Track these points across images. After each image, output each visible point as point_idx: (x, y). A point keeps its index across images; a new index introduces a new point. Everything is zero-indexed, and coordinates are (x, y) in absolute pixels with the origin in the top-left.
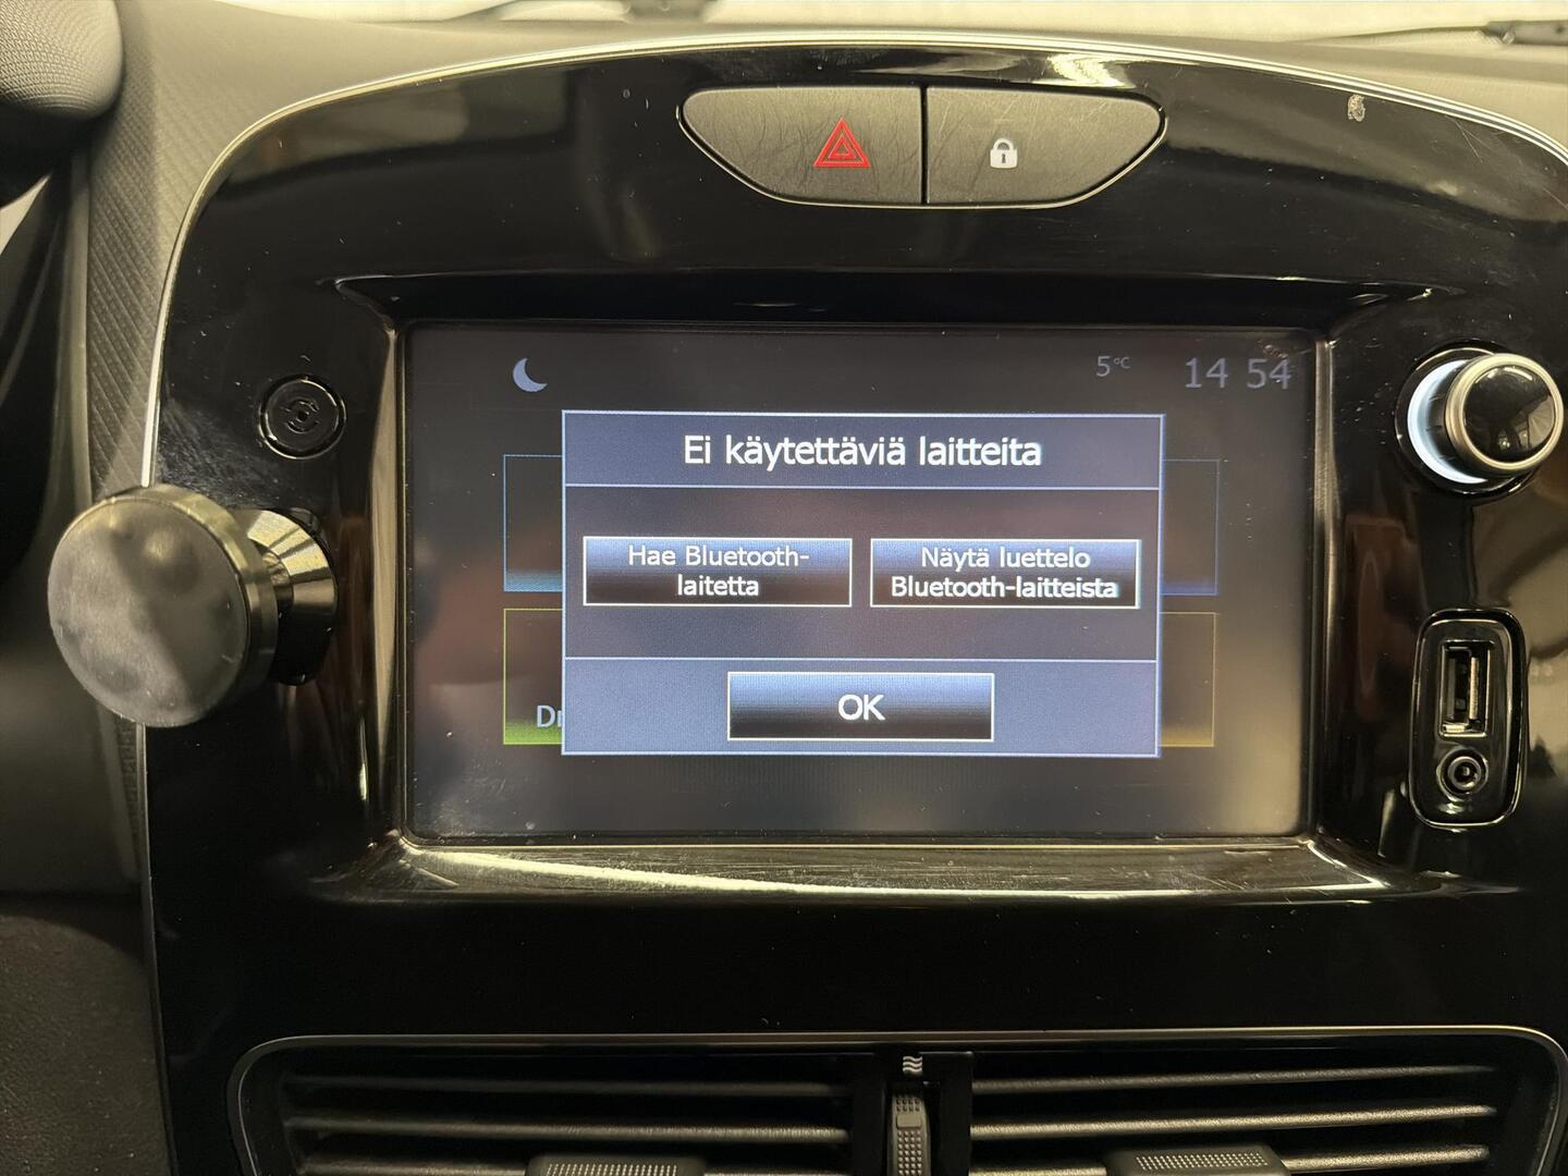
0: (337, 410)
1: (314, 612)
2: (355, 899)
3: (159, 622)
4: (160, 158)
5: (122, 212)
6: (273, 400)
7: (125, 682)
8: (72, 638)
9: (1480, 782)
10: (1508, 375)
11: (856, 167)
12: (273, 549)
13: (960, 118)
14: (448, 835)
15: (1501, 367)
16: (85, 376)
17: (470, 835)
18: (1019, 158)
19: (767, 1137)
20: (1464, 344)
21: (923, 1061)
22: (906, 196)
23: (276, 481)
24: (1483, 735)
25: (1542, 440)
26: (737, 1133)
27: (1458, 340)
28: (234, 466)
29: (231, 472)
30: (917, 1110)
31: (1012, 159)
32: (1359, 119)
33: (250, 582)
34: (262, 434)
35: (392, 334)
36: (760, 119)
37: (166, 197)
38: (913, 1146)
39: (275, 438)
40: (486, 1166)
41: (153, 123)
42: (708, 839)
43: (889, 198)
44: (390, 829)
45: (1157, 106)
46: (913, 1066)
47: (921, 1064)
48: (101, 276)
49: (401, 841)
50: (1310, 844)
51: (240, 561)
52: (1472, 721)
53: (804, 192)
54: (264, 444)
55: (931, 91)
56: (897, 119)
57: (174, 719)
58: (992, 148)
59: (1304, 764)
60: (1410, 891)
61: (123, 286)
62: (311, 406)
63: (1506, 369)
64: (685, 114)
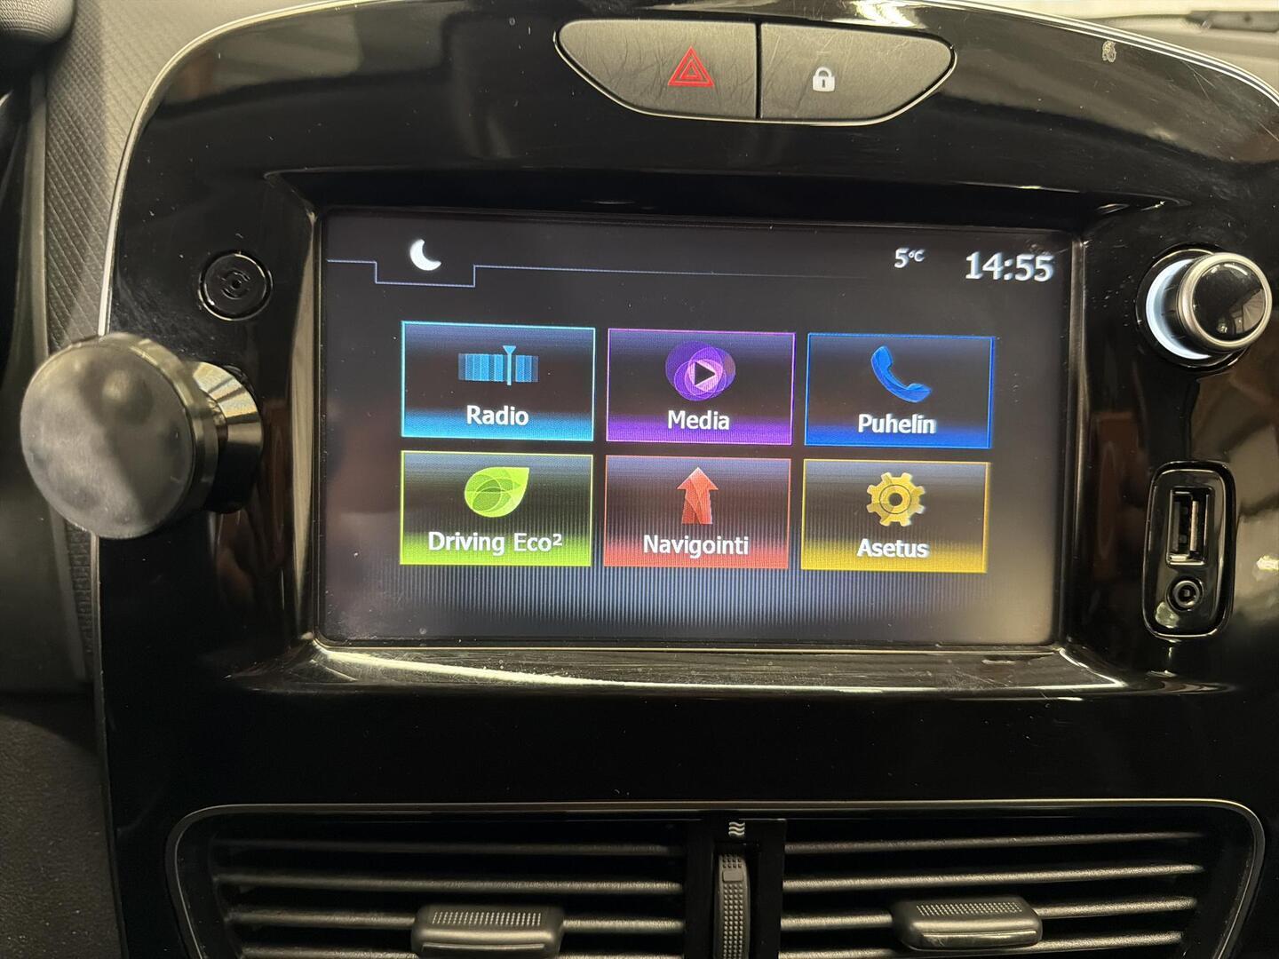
0: (265, 281)
1: (244, 449)
2: (275, 690)
3: (119, 450)
4: (108, 78)
5: (75, 122)
6: (211, 271)
7: (86, 500)
8: (41, 462)
9: (1198, 602)
10: (1228, 270)
11: (703, 85)
12: (210, 395)
13: (788, 50)
14: (354, 638)
15: (1222, 264)
16: (43, 258)
17: (372, 638)
18: (836, 84)
19: (616, 890)
20: (1192, 246)
21: (746, 827)
22: (743, 112)
23: (213, 338)
24: (1202, 563)
25: (1253, 325)
26: (591, 886)
27: (1187, 242)
28: (177, 325)
29: (175, 330)
30: (740, 867)
31: (830, 85)
32: (1111, 61)
33: (196, 417)
34: (201, 299)
35: (312, 217)
36: (623, 45)
37: (113, 110)
38: (736, 896)
39: (213, 303)
40: (382, 914)
41: (101, 49)
42: (571, 643)
43: (730, 113)
44: (305, 632)
45: (948, 45)
46: (737, 830)
47: (743, 829)
48: (57, 173)
49: (315, 643)
50: (1062, 651)
51: (187, 400)
52: (1192, 553)
53: (659, 105)
54: (203, 307)
55: (764, 27)
56: (736, 48)
57: (128, 532)
58: (814, 74)
59: (1057, 586)
60: (1143, 690)
61: (76, 183)
62: (244, 276)
63: (1226, 265)
64: (560, 38)
